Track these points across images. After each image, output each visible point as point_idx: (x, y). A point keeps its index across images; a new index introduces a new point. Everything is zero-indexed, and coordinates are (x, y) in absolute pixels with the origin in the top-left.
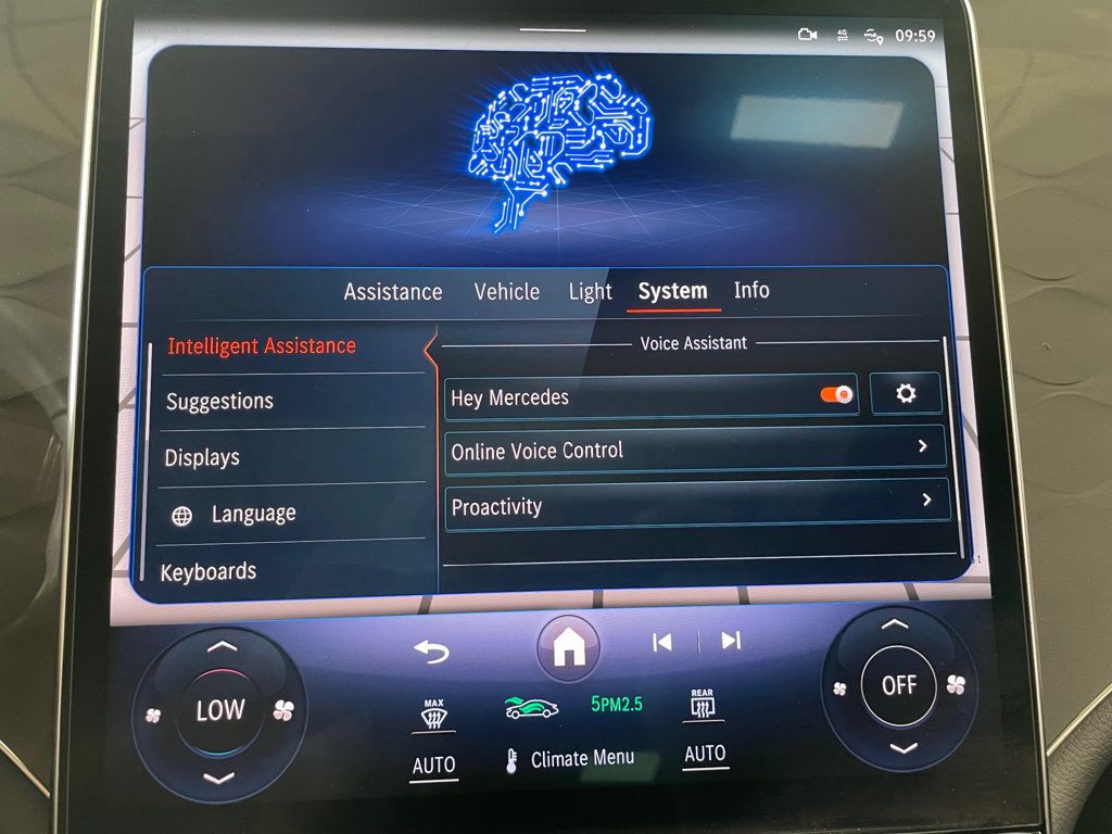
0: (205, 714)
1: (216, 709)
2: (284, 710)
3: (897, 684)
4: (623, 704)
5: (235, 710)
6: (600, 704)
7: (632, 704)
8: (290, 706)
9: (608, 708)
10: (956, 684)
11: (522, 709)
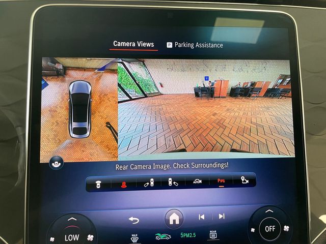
0: (67, 239)
1: (71, 237)
2: (90, 238)
3: (270, 228)
4: (190, 235)
5: (76, 238)
6: (183, 235)
7: (193, 235)
8: (92, 236)
9: (185, 236)
10: (286, 228)
11: (160, 237)
